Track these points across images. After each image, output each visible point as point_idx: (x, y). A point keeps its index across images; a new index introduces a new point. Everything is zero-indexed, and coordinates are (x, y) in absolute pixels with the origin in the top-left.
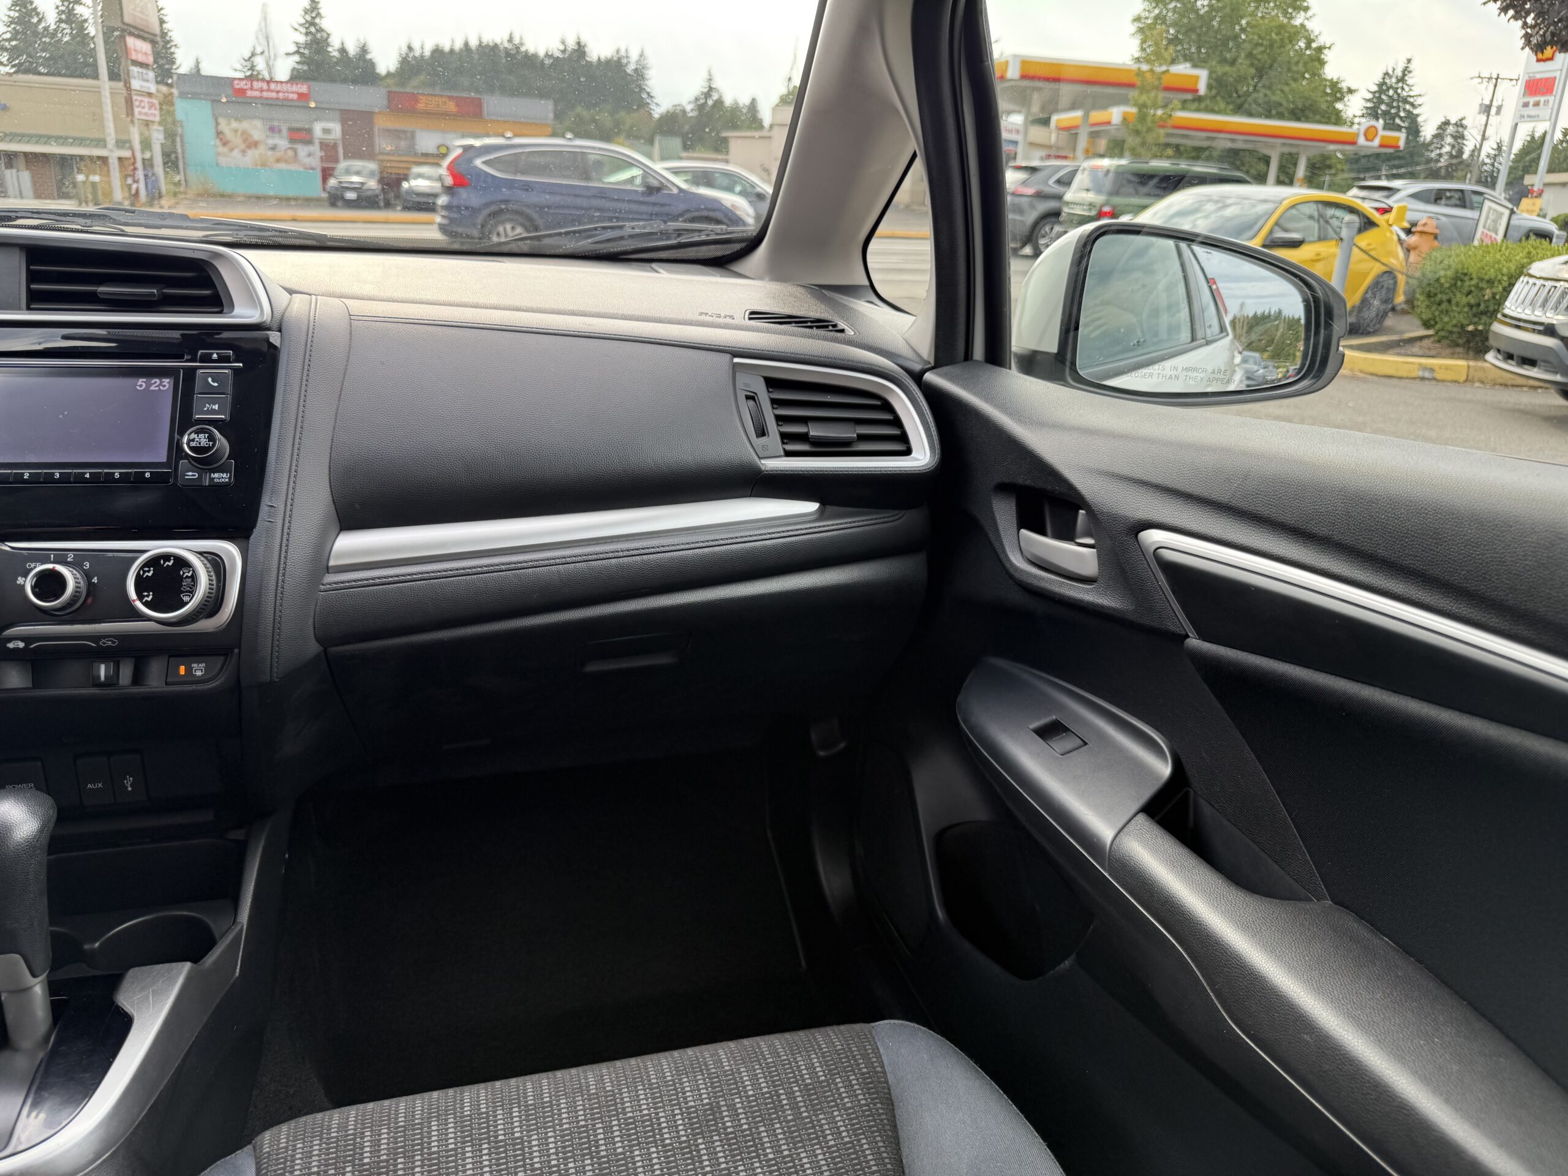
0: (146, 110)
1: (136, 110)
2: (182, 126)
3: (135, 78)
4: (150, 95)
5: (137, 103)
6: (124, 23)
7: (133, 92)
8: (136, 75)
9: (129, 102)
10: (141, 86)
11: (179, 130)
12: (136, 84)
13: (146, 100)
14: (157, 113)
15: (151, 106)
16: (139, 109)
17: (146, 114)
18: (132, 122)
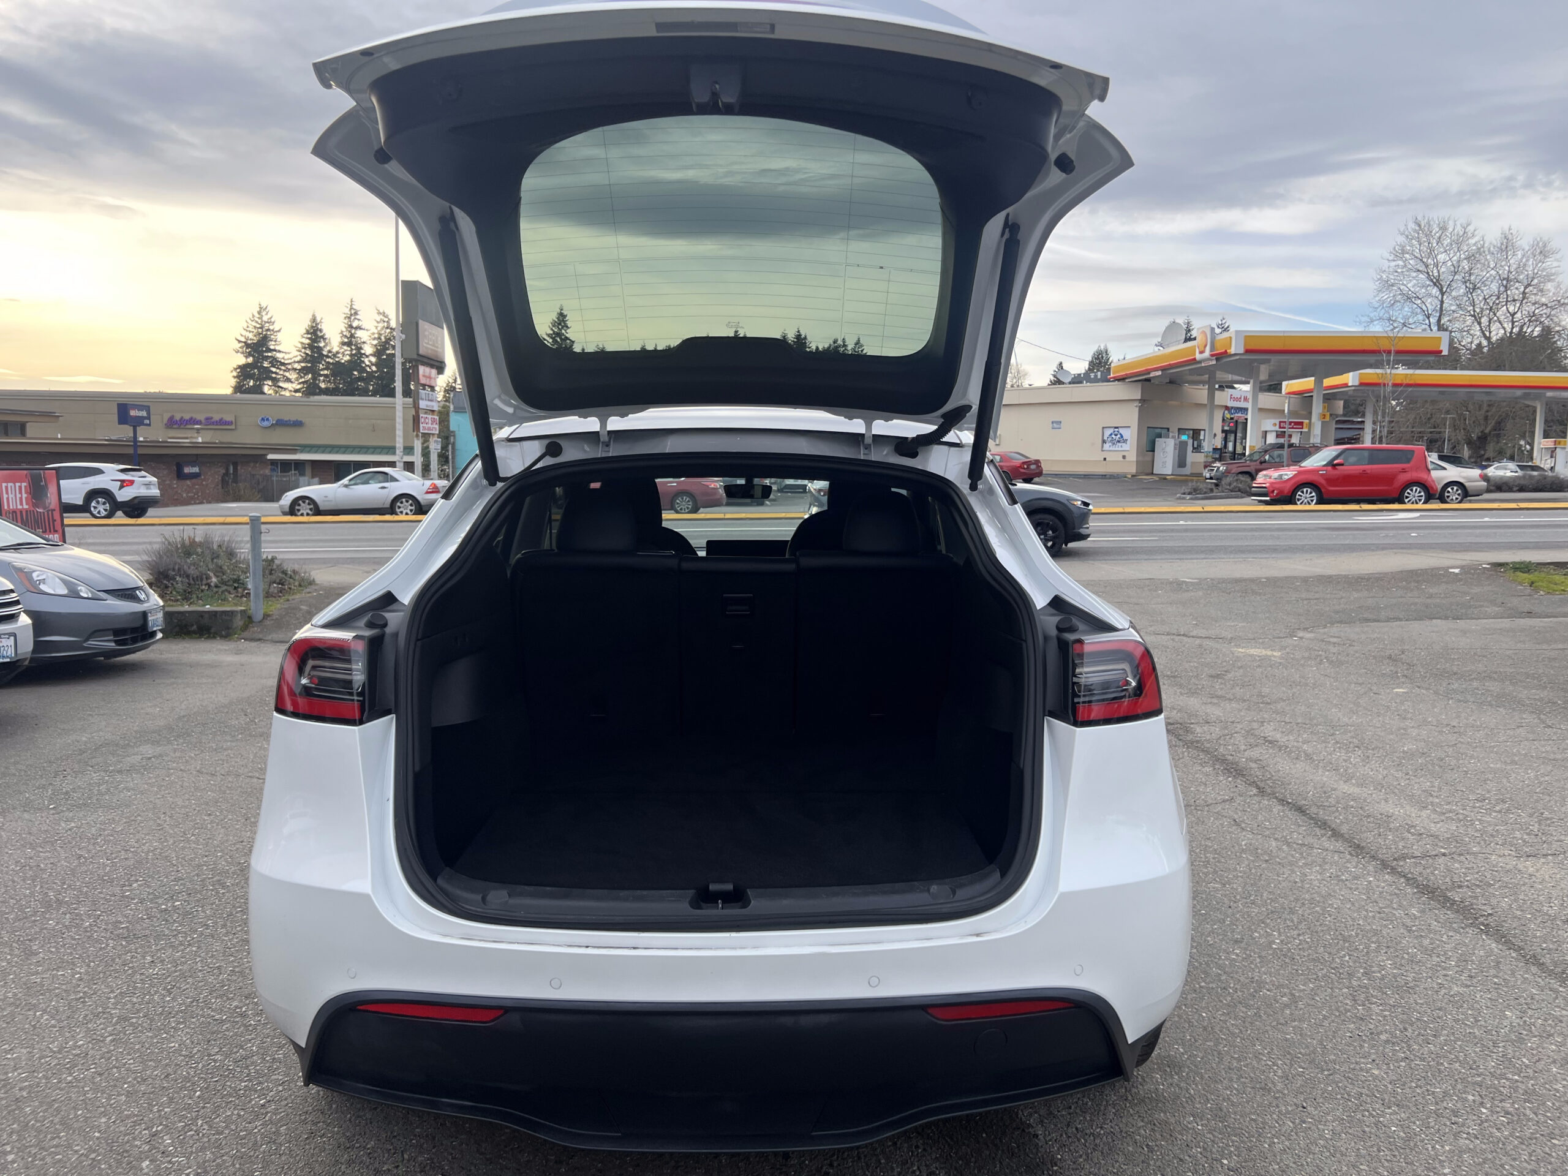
0: (430, 425)
1: (421, 425)
2: (454, 436)
3: (422, 399)
4: (433, 411)
5: (423, 420)
6: (418, 355)
7: (420, 411)
8: (424, 397)
9: (416, 420)
10: (427, 406)
11: (452, 439)
12: (423, 404)
13: (430, 417)
14: (437, 427)
15: (433, 421)
16: (425, 425)
17: (429, 429)
18: (417, 436)
